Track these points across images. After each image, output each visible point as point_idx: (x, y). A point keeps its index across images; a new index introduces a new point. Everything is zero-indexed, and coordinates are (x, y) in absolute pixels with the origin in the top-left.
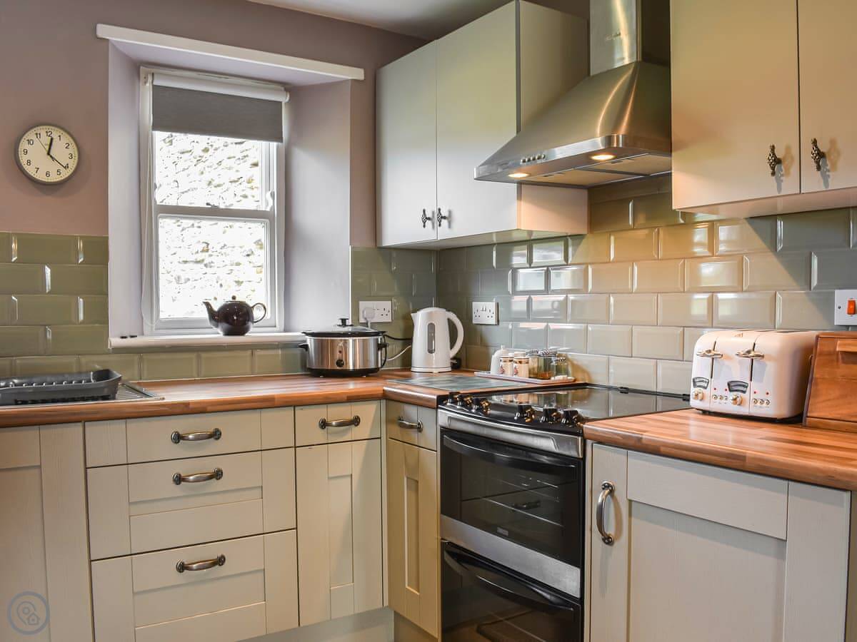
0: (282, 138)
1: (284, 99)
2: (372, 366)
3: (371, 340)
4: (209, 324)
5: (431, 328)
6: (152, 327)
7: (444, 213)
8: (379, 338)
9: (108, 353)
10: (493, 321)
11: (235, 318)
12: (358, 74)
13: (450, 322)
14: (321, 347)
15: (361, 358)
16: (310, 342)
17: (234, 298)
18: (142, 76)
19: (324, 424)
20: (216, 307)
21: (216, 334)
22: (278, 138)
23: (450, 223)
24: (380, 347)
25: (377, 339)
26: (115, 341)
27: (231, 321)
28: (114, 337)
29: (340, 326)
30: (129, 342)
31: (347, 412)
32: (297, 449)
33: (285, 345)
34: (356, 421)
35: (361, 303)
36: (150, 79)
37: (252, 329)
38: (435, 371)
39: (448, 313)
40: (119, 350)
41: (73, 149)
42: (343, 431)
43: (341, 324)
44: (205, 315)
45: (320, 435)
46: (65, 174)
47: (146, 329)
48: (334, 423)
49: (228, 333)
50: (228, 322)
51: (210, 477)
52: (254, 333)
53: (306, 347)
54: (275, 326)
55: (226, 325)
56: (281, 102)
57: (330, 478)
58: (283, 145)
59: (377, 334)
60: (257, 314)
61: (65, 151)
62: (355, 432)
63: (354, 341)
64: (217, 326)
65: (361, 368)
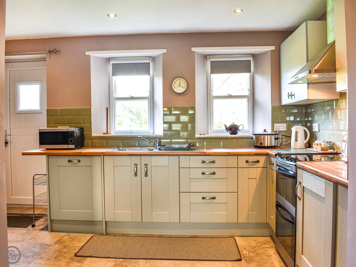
0: (251, 71)
1: (251, 59)
2: (273, 145)
3: (273, 136)
4: (226, 131)
5: (297, 133)
6: (211, 132)
7: (293, 94)
8: (276, 136)
9: (195, 139)
10: (317, 131)
11: (233, 129)
12: (273, 48)
13: (305, 130)
14: (257, 139)
15: (270, 142)
16: (254, 137)
17: (233, 123)
18: (208, 59)
19: (247, 162)
20: (228, 126)
21: (228, 134)
22: (250, 72)
23: (294, 97)
24: (276, 139)
25: (275, 136)
26: (197, 136)
27: (232, 130)
28: (198, 134)
29: (263, 132)
30: (202, 136)
31: (255, 158)
32: (238, 168)
33: (248, 138)
34: (258, 162)
35: (275, 124)
36: (209, 60)
37: (239, 133)
38: (298, 148)
39: (304, 128)
40: (199, 138)
41: (186, 83)
42: (253, 164)
43: (264, 131)
44: (225, 128)
45: (246, 165)
46: (184, 90)
47: (209, 133)
48: (250, 161)
49: (231, 134)
50: (231, 131)
51: (212, 174)
52: (239, 134)
53: (252, 138)
54: (249, 132)
55: (230, 131)
56: (250, 60)
57: (249, 178)
58: (252, 74)
59: (275, 135)
60: (241, 128)
61: (184, 84)
62: (258, 165)
63: (267, 137)
64: (228, 132)
65: (270, 145)
